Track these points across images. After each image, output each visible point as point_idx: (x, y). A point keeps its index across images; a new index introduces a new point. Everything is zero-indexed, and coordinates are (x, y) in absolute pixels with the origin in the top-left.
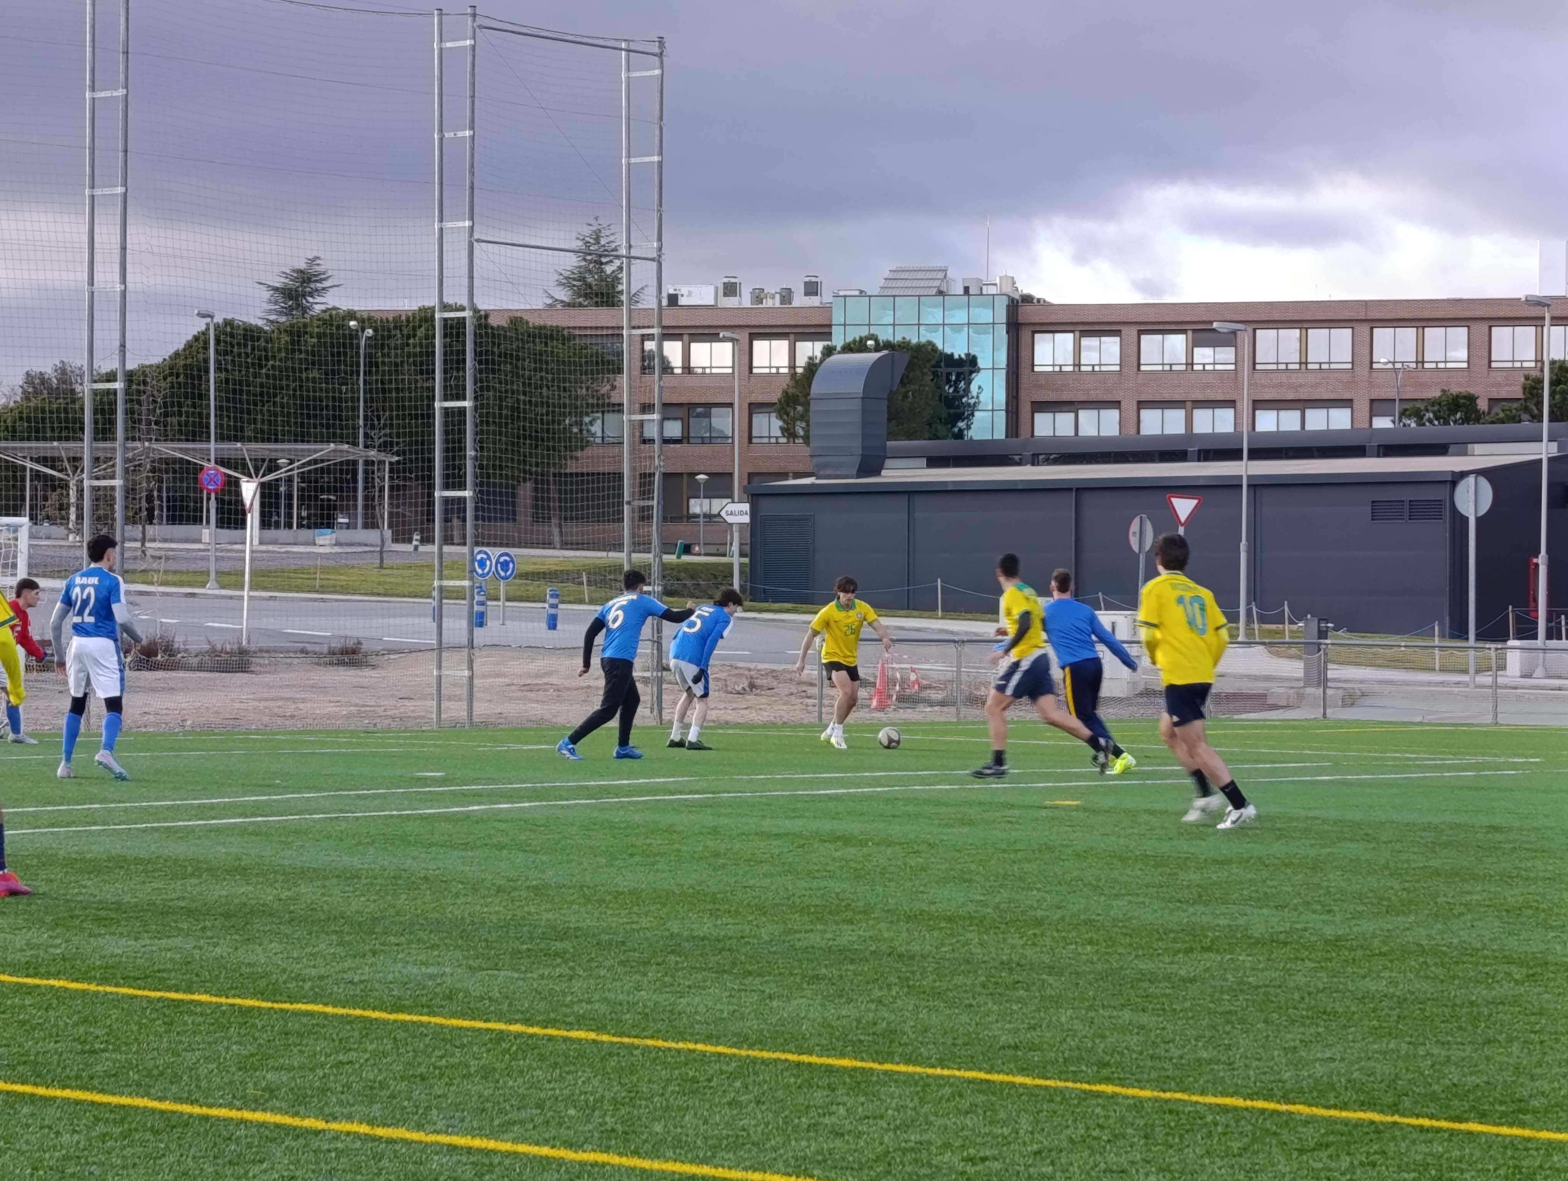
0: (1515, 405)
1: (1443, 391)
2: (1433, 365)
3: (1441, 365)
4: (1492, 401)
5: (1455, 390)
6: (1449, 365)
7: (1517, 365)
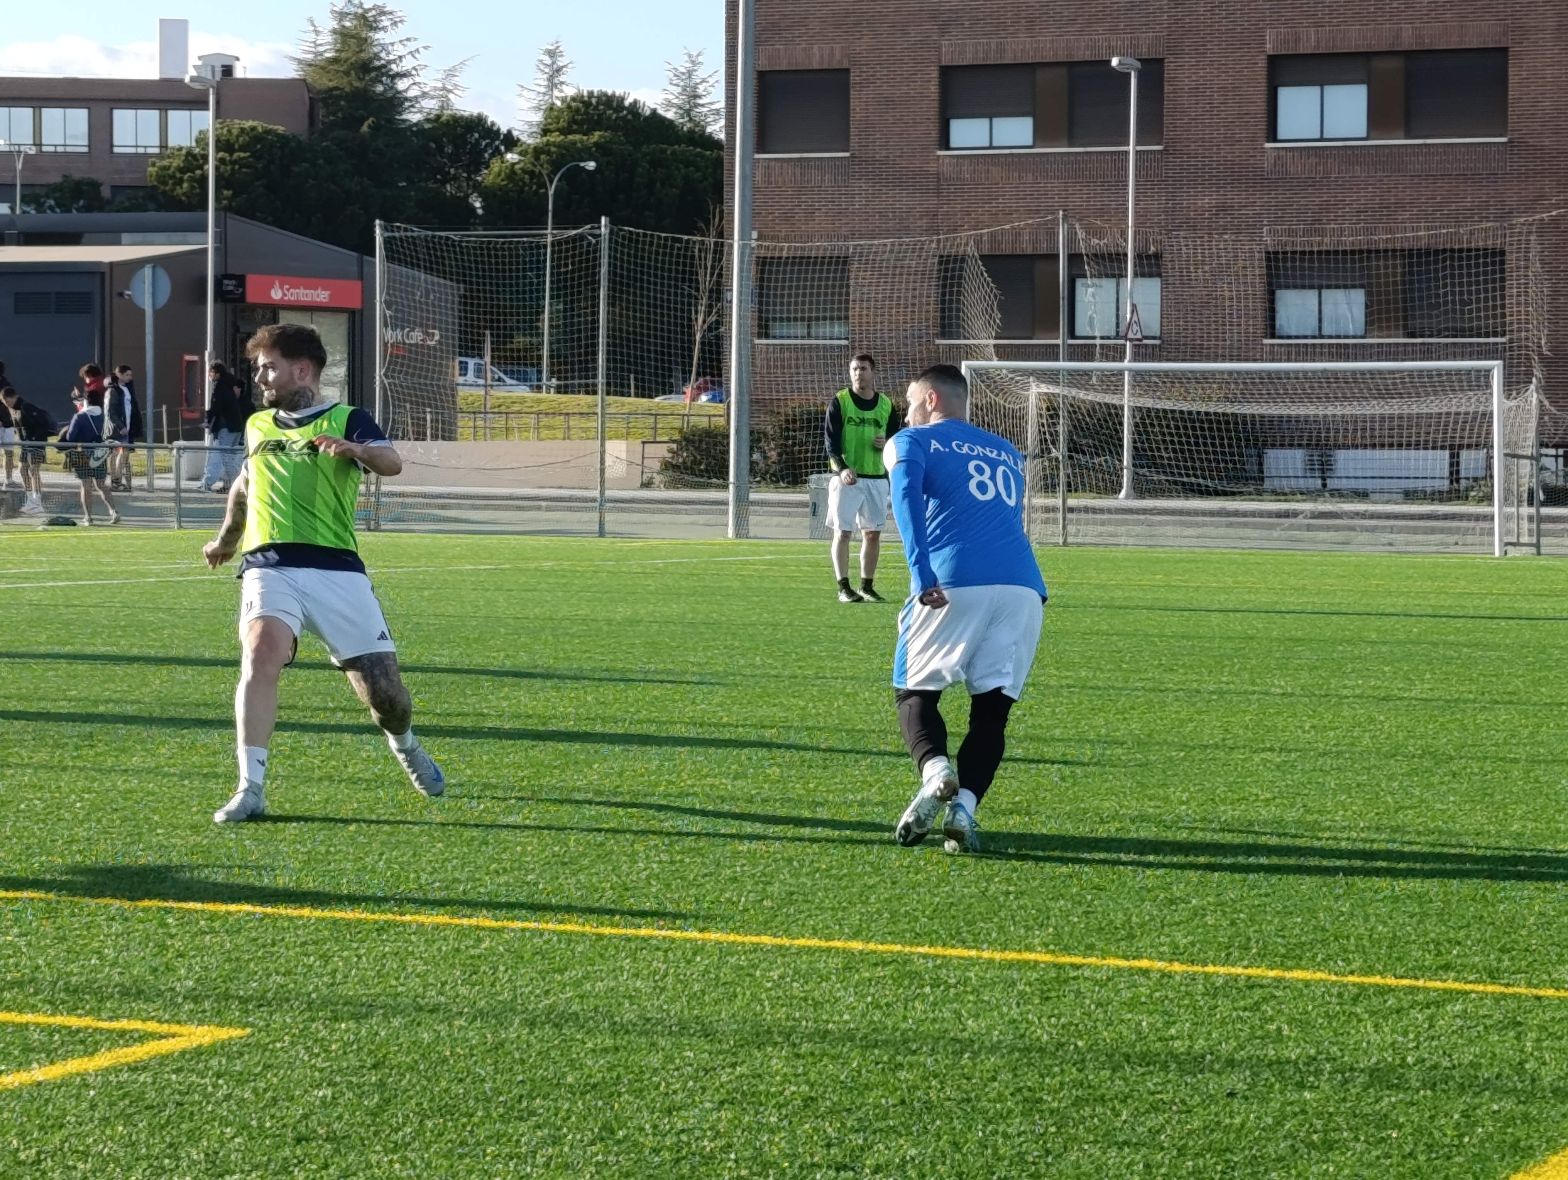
0: (141, 194)
1: (65, 176)
2: (52, 149)
3: (60, 149)
4: (115, 189)
5: (77, 176)
6: (69, 149)
7: (141, 150)
